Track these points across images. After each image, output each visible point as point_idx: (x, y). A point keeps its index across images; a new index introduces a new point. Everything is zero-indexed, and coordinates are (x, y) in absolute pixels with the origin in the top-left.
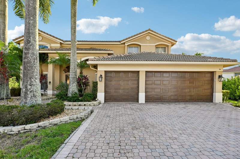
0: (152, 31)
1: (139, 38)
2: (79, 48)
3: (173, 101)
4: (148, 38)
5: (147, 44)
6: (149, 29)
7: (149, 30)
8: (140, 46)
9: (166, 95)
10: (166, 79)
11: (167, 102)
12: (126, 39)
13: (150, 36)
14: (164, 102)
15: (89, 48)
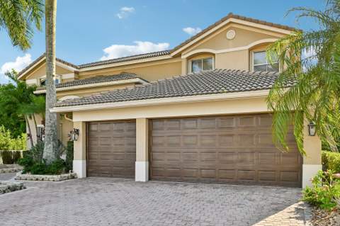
0: (238, 17)
1: (210, 37)
2: (104, 75)
3: (205, 181)
4: (231, 34)
5: (228, 48)
6: (231, 14)
7: (231, 16)
8: (214, 55)
9: (191, 167)
10: (190, 132)
11: (192, 181)
12: (181, 46)
13: (235, 29)
14: (187, 181)
15: (119, 73)
